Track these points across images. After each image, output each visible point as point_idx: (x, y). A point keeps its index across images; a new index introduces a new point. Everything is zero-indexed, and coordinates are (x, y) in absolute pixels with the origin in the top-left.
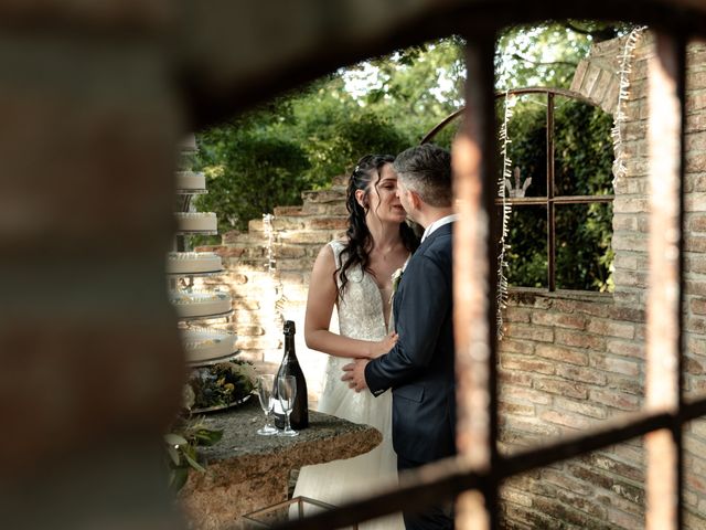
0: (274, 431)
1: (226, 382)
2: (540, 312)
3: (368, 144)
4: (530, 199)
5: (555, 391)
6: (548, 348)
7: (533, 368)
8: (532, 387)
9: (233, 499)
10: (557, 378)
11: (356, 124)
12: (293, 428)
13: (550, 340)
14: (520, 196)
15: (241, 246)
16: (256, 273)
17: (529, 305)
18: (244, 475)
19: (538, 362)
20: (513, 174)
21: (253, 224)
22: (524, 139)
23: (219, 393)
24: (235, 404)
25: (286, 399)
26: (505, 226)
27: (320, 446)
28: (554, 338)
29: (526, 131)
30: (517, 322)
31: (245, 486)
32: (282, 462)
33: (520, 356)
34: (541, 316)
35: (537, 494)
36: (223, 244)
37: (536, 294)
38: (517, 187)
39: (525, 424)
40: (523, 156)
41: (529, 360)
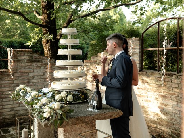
0: (92, 110)
1: (82, 95)
2: (174, 79)
3: (132, 35)
4: (172, 48)
5: (178, 101)
6: (177, 89)
7: (172, 94)
8: (172, 99)
9: (80, 128)
10: (179, 98)
11: (129, 30)
12: (97, 109)
13: (177, 87)
14: (169, 47)
15: (96, 60)
16: (99, 67)
17: (171, 77)
18: (81, 122)
19: (173, 93)
20: (167, 41)
21: (99, 54)
22: (174, 34)
23: (80, 98)
24: (84, 101)
25: (95, 101)
26: (164, 55)
27: (104, 115)
28: (178, 86)
29: (174, 32)
30: (168, 82)
31: (83, 125)
32: (92, 119)
33: (168, 91)
34: (175, 80)
35: (173, 129)
36: (91, 59)
37: (173, 74)
38: (169, 44)
39: (169, 110)
40: (173, 38)
41: (171, 92)
